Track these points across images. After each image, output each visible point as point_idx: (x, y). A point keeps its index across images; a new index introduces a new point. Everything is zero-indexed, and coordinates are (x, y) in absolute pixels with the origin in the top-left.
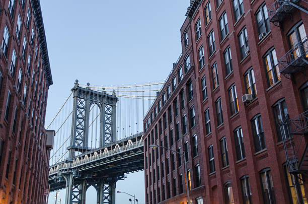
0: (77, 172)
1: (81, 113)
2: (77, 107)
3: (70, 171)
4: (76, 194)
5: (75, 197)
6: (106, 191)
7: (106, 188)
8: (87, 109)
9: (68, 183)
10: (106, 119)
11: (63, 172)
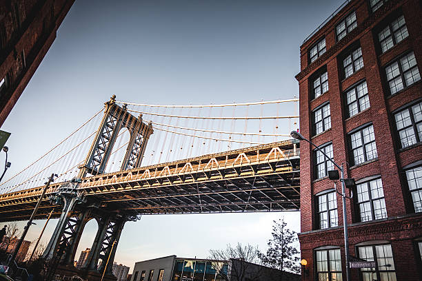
0: (83, 196)
1: (108, 132)
2: (106, 124)
3: (74, 193)
4: (72, 223)
5: (71, 227)
6: (110, 230)
7: (111, 227)
8: (116, 131)
9: (67, 207)
10: (134, 148)
11: (64, 192)
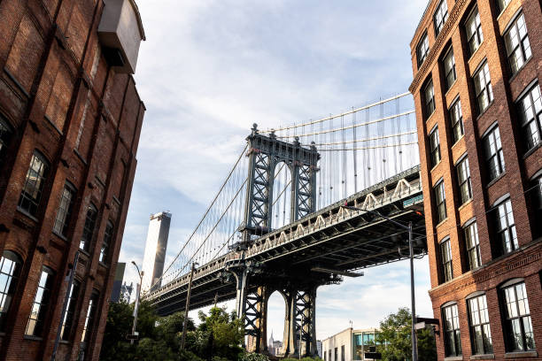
1: (261, 175)
2: (255, 166)
3: (242, 264)
4: (252, 302)
5: (251, 306)
6: (300, 301)
7: (300, 297)
9: (241, 284)
10: (300, 187)
11: (231, 266)
